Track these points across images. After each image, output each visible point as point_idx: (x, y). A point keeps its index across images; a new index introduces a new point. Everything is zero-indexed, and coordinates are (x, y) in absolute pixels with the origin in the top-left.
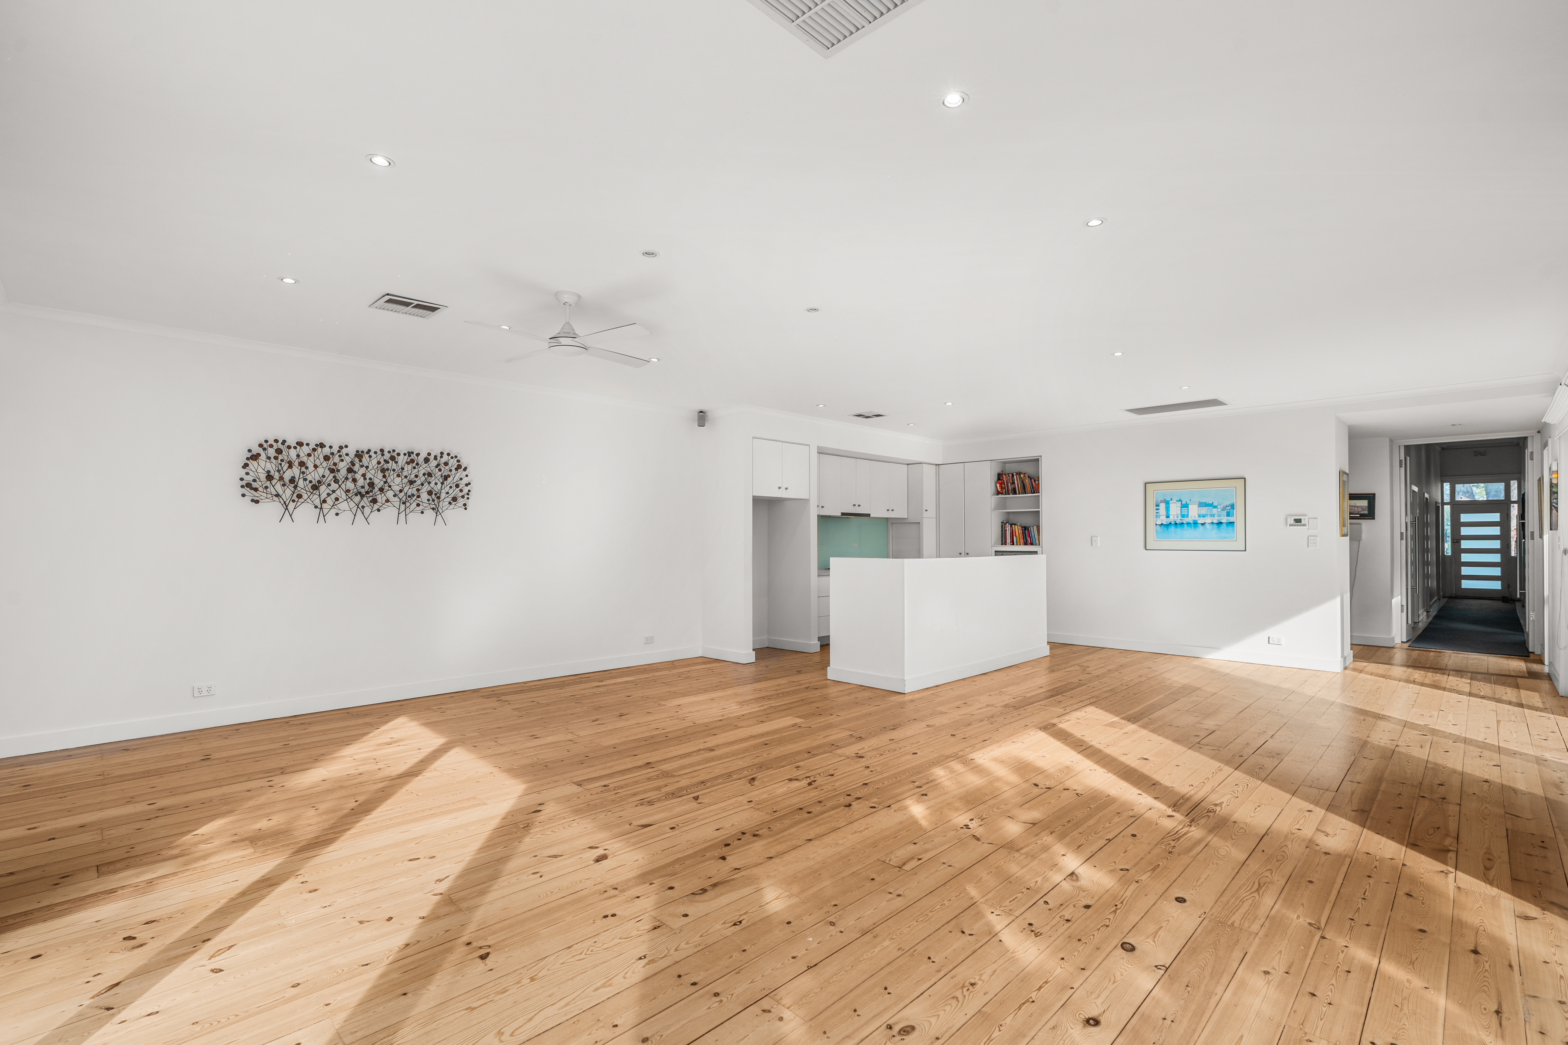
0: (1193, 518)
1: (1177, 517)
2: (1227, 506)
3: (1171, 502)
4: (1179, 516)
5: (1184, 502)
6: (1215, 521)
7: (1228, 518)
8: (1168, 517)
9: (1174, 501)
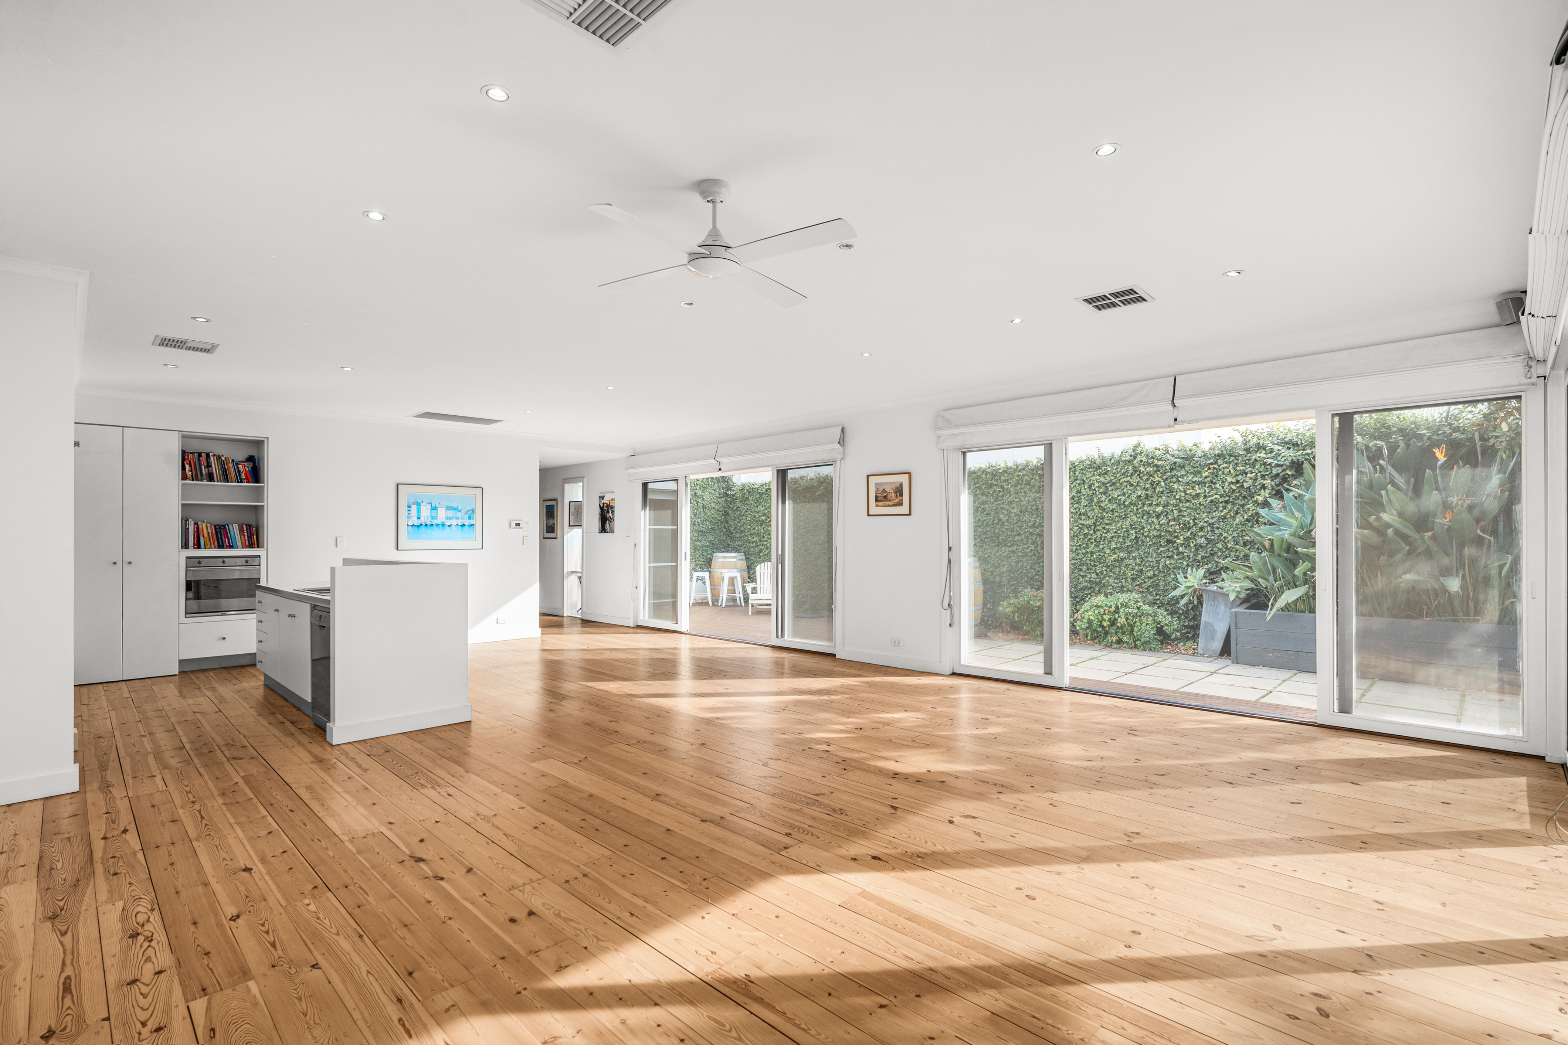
0: (441, 520)
1: (428, 518)
2: (469, 511)
3: (422, 504)
4: (429, 517)
5: (433, 505)
6: (460, 524)
7: (470, 521)
8: (419, 518)
9: (425, 503)
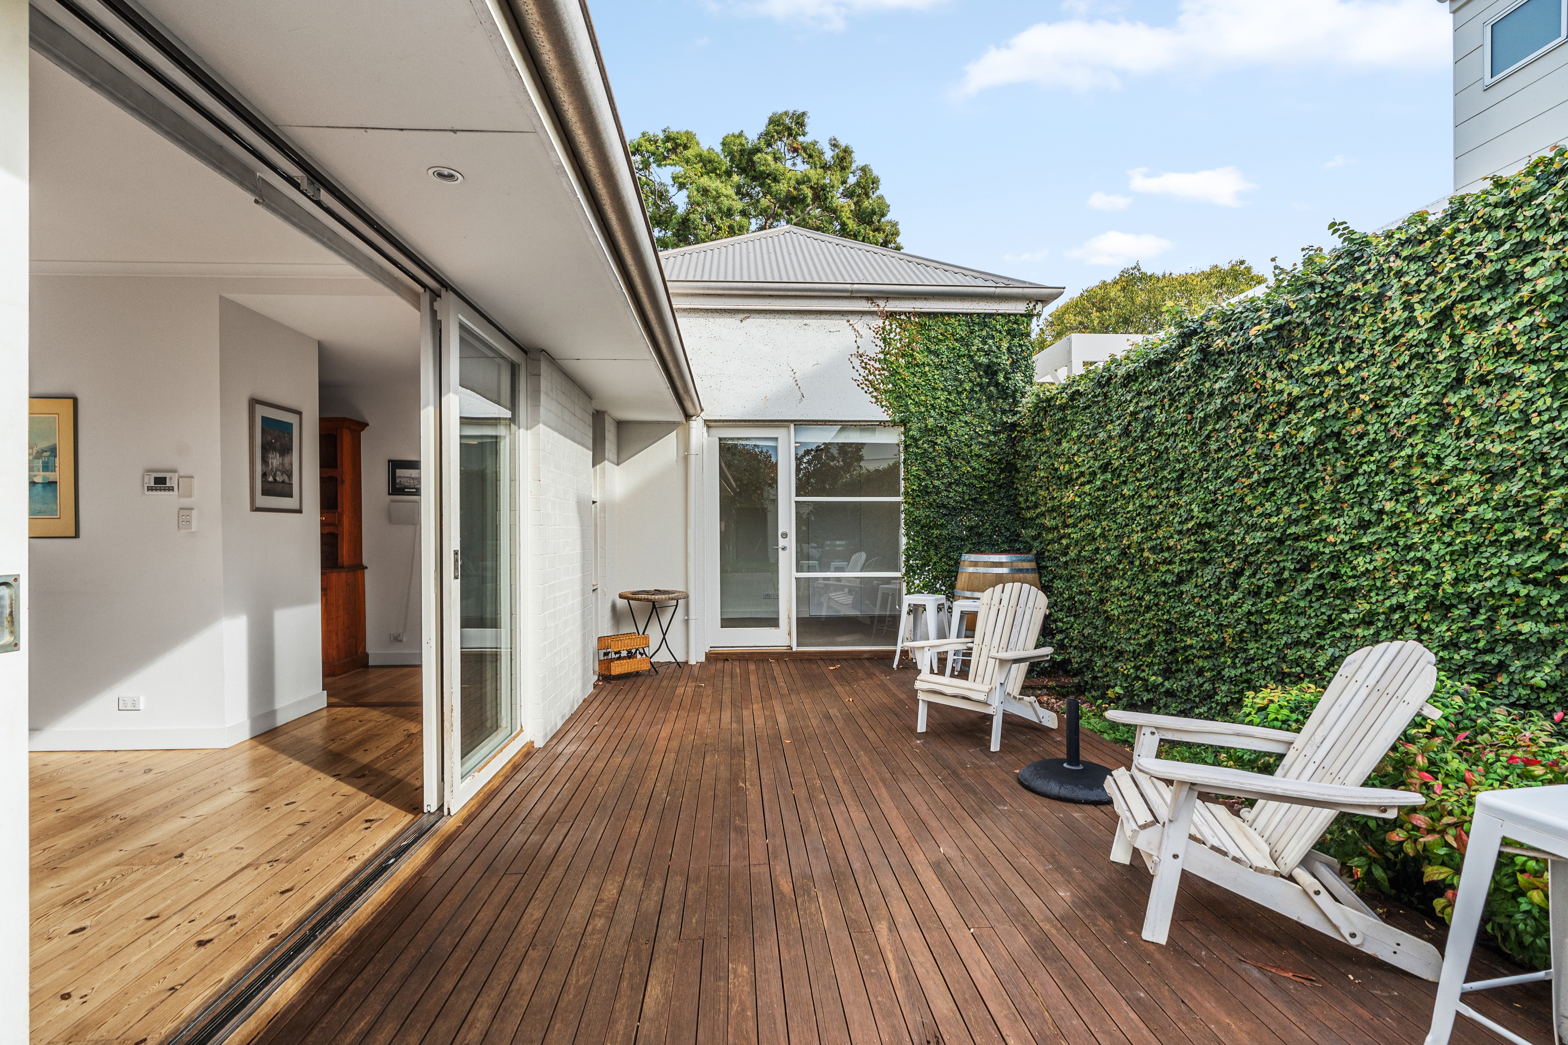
2: (44, 451)
7: (46, 474)
